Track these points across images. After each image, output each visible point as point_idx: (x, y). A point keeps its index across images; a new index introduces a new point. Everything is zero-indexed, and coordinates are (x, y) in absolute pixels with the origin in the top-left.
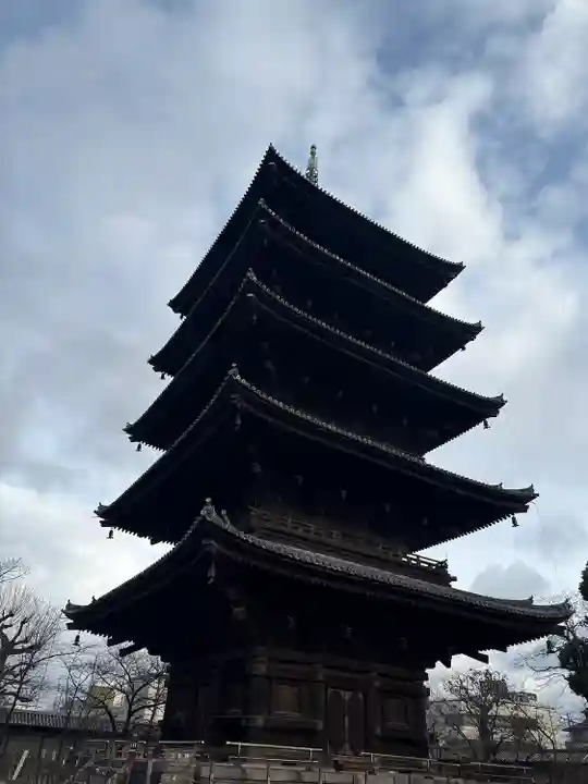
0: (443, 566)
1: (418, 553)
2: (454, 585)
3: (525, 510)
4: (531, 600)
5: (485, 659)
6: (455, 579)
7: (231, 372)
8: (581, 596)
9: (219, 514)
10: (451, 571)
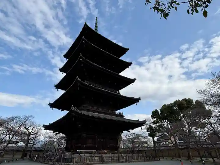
0: (122, 114)
1: (117, 111)
2: (124, 117)
3: (138, 102)
4: (139, 120)
5: (129, 131)
6: (124, 116)
7: (77, 78)
8: (151, 118)
9: (75, 108)
10: (124, 115)
